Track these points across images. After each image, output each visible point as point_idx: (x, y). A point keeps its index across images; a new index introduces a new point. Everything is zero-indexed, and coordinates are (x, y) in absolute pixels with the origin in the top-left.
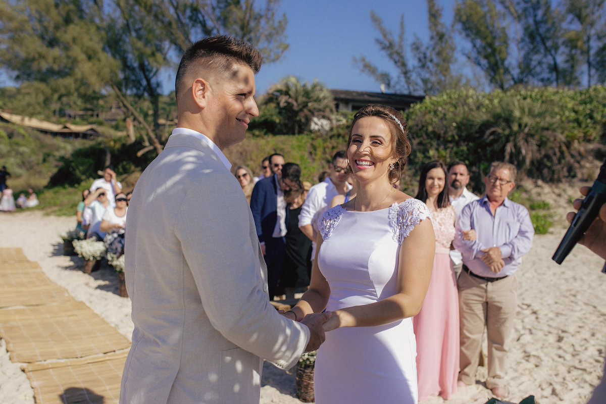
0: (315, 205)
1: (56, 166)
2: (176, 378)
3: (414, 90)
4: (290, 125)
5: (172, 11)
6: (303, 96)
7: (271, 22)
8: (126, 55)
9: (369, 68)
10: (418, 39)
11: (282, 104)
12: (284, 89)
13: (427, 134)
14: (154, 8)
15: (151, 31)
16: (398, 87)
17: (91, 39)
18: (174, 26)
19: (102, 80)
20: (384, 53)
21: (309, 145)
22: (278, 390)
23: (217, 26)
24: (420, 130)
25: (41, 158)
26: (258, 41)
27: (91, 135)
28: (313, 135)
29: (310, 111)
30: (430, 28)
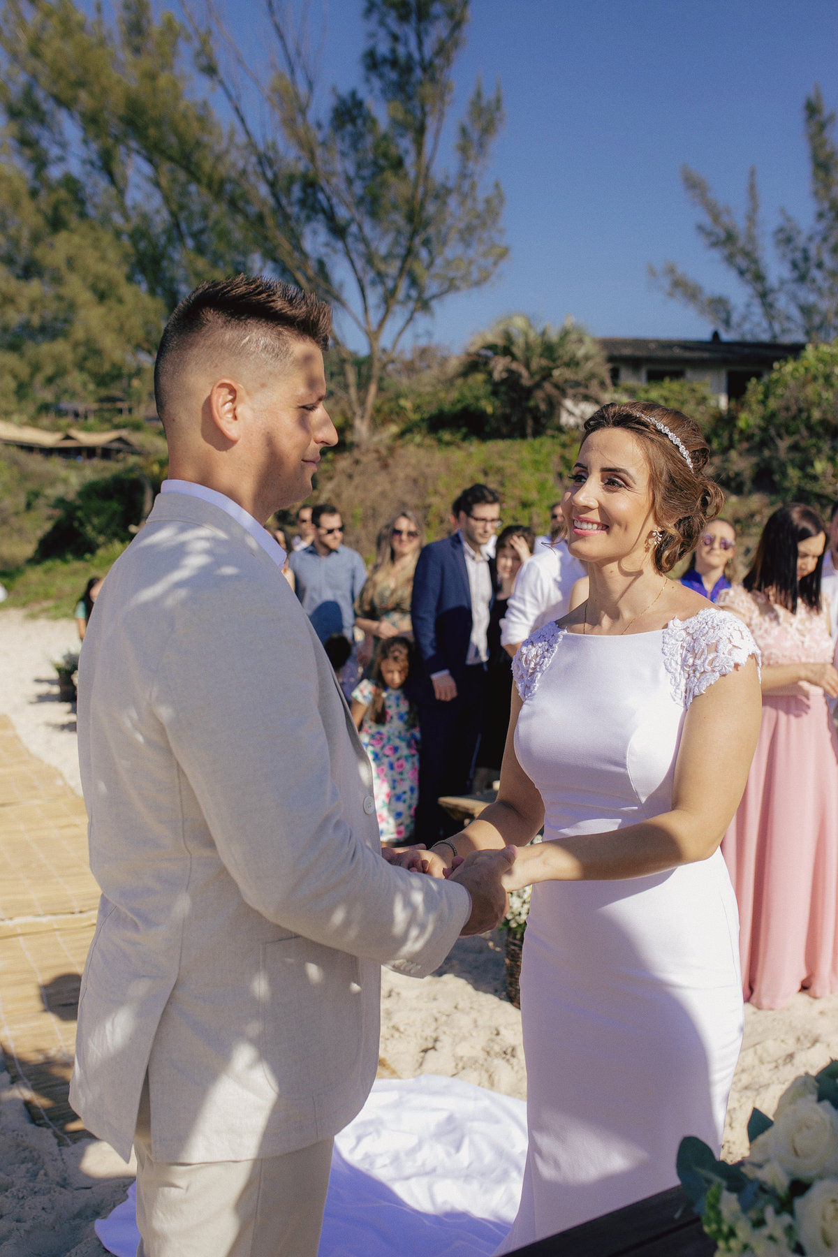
0: (536, 599)
1: (50, 518)
2: (171, 997)
3: (784, 331)
4: (514, 419)
5: (264, 190)
6: (541, 356)
7: (469, 203)
8: (175, 285)
9: (684, 289)
10: (789, 219)
11: (498, 375)
12: (500, 342)
13: (810, 428)
14: (228, 187)
15: (223, 235)
16: (747, 326)
17: (103, 259)
18: (270, 222)
19: (129, 341)
20: (716, 255)
21: (555, 459)
22: (469, 983)
23: (358, 217)
24: (794, 418)
25: (22, 500)
26: (444, 244)
27: (118, 451)
28: (564, 438)
29: (556, 386)
30: (816, 193)
